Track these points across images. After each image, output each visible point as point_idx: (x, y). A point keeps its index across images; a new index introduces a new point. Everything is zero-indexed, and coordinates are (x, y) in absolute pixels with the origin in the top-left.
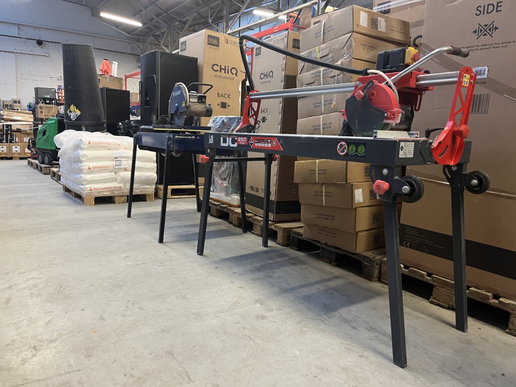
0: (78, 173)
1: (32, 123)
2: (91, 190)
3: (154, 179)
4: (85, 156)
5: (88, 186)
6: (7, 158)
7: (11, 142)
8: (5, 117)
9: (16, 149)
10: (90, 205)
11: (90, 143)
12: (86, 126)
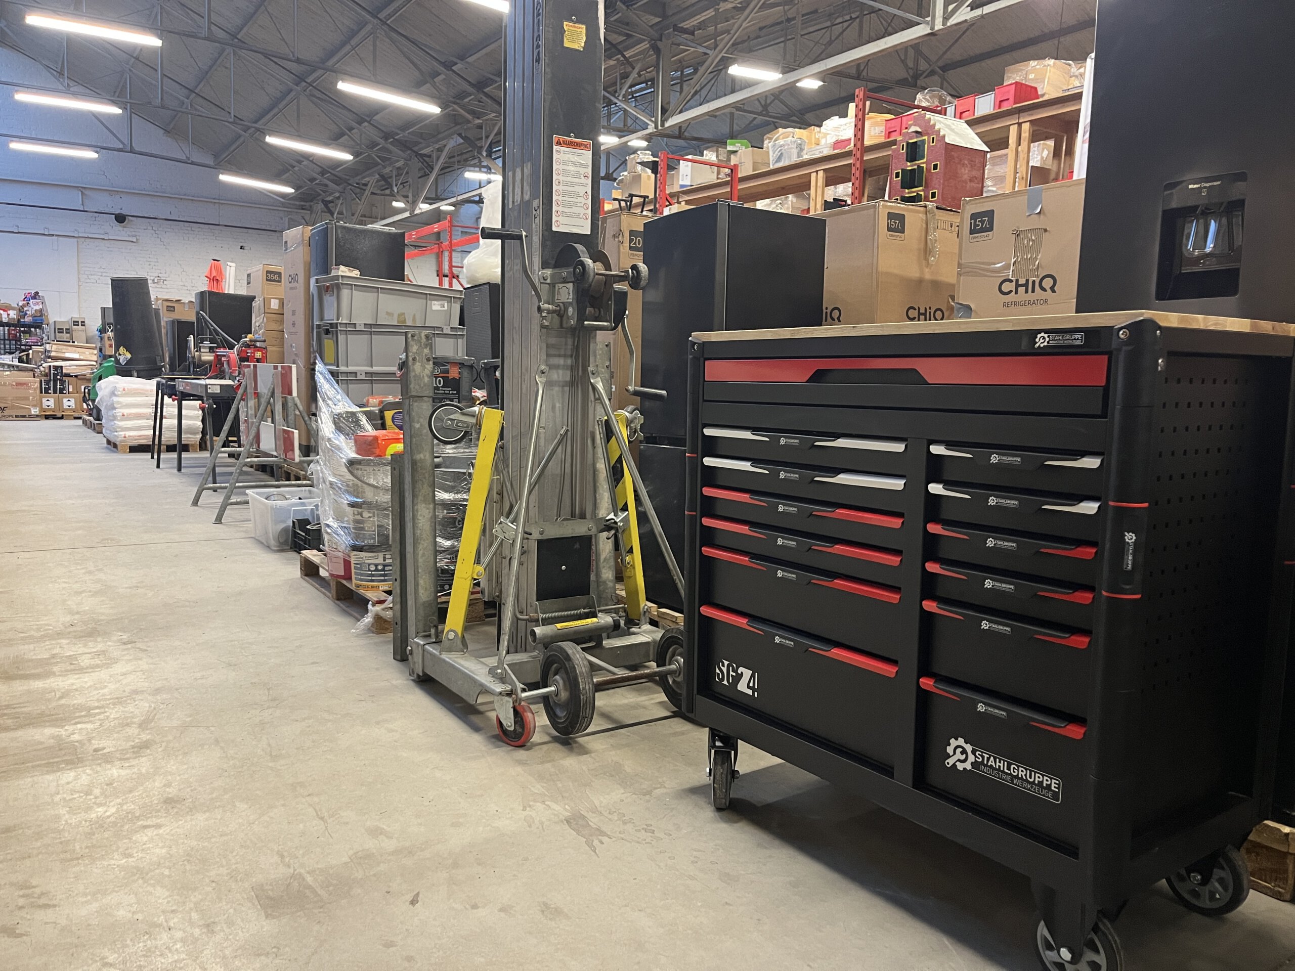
0: (113, 420)
1: (95, 363)
2: (125, 437)
3: (198, 428)
4: (118, 402)
5: (122, 433)
6: (54, 417)
7: (61, 392)
8: (53, 354)
9: (69, 403)
10: (125, 452)
11: (124, 390)
12: (138, 371)
